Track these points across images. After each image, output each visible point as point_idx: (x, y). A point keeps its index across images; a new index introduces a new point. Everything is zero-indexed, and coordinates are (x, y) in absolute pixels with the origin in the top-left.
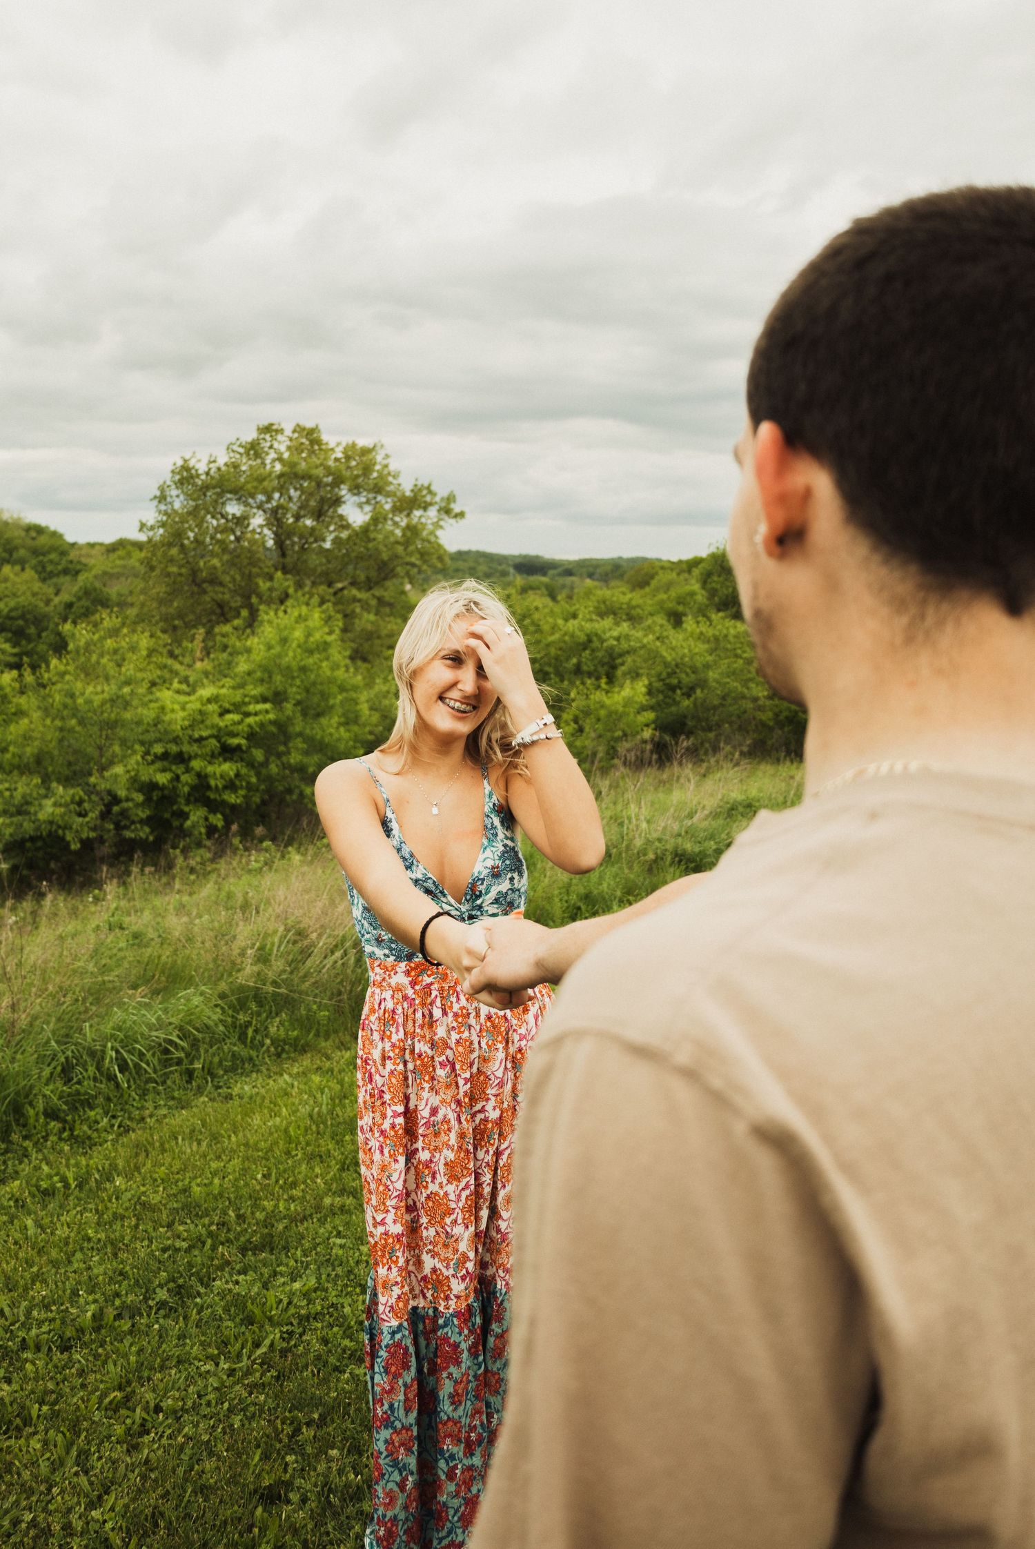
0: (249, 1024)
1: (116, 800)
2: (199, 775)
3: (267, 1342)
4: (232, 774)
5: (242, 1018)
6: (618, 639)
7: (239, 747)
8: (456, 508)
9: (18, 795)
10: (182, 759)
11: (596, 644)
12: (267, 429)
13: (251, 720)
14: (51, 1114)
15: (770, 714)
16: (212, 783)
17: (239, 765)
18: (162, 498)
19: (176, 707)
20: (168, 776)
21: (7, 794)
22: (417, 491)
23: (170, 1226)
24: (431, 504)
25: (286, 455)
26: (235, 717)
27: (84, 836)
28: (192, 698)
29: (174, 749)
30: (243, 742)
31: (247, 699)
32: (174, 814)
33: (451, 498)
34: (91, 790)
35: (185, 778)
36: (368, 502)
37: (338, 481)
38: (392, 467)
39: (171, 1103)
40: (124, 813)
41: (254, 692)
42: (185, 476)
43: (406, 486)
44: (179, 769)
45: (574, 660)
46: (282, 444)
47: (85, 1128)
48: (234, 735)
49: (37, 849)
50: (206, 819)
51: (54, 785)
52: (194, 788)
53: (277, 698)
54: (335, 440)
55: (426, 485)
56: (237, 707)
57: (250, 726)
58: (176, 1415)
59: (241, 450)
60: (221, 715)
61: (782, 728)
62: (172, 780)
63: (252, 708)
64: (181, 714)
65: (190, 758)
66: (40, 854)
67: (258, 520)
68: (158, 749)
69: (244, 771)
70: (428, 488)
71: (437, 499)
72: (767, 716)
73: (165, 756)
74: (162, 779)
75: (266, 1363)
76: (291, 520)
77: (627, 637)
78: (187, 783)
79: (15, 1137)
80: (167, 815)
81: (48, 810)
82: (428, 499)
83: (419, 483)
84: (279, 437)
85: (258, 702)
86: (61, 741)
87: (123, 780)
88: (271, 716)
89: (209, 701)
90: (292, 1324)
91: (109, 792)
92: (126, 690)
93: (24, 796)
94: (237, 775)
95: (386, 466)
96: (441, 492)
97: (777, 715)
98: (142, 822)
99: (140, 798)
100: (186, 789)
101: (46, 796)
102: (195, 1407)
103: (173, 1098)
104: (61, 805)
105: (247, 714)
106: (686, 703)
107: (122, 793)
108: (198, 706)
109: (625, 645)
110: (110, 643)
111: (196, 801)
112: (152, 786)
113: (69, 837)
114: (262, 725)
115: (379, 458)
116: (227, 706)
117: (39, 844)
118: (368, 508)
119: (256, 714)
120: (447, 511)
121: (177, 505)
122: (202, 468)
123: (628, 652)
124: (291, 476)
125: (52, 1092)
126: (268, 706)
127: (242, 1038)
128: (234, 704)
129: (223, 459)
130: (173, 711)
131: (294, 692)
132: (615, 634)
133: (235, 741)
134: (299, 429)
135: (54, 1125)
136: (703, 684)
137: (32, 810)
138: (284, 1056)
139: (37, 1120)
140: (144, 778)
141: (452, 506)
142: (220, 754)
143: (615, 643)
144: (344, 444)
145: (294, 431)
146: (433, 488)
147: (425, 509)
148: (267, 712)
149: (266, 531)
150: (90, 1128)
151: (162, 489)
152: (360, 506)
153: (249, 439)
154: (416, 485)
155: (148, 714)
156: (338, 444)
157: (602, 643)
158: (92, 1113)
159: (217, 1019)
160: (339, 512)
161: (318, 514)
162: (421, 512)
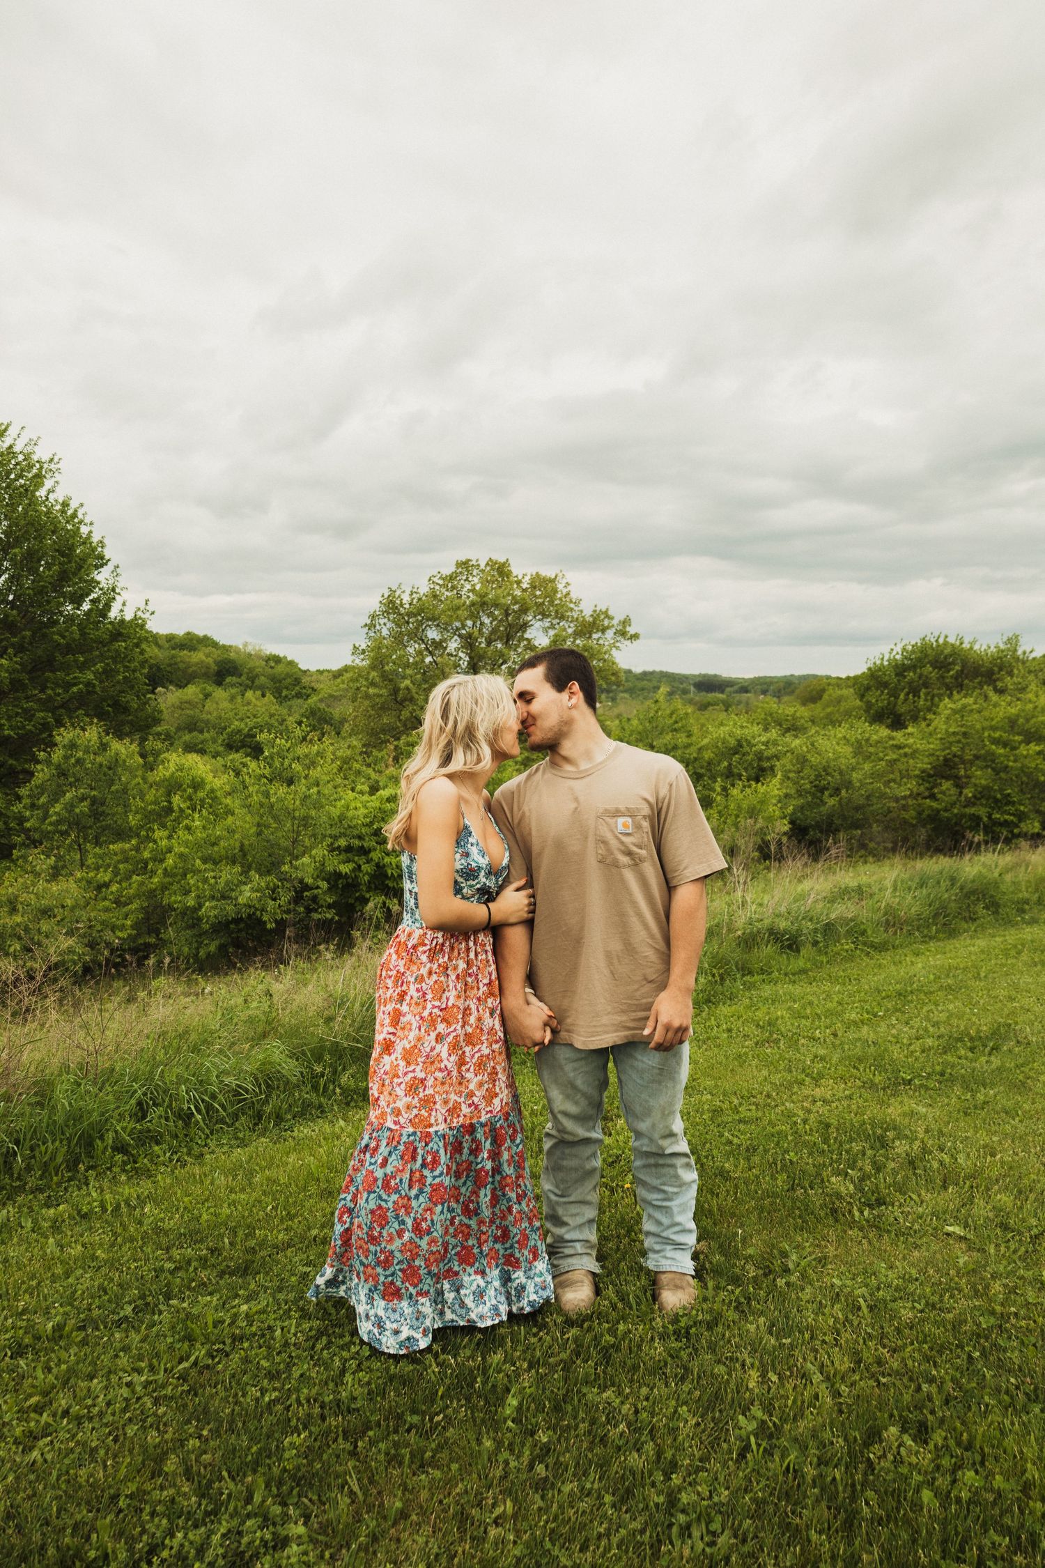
0: (322, 1075)
1: (307, 888)
2: (377, 865)
3: (193, 1358)
5: (318, 1069)
6: (766, 744)
8: (631, 630)
9: (222, 882)
10: (364, 851)
11: (747, 749)
12: (462, 564)
14: (121, 1148)
15: (913, 813)
16: (389, 872)
18: (370, 626)
19: (359, 805)
20: (351, 866)
21: (212, 881)
22: (597, 616)
23: (168, 1249)
24: (608, 628)
25: (478, 587)
27: (279, 917)
28: (373, 797)
29: (357, 843)
32: (357, 899)
33: (626, 622)
34: (284, 878)
35: (365, 868)
36: (552, 627)
37: (524, 610)
38: (574, 596)
39: (233, 1142)
40: (315, 899)
43: (587, 610)
44: (362, 860)
45: (726, 764)
46: (476, 577)
47: (146, 1161)
49: (240, 931)
50: (384, 903)
51: (252, 873)
52: (373, 877)
54: (523, 570)
55: (604, 610)
58: (79, 1420)
59: (441, 582)
61: (924, 826)
62: (353, 870)
64: (363, 811)
65: (370, 851)
66: (243, 934)
67: (453, 645)
68: (342, 842)
71: (615, 622)
72: (910, 815)
73: (349, 849)
74: (345, 869)
75: (183, 1377)
76: (483, 645)
77: (775, 743)
78: (367, 873)
79: (82, 1167)
80: (351, 901)
81: (246, 894)
82: (606, 623)
83: (599, 609)
84: (474, 571)
86: (259, 834)
87: (310, 870)
89: (388, 800)
90: (224, 1343)
91: (301, 881)
92: (314, 790)
93: (227, 883)
95: (568, 594)
96: (618, 617)
97: (920, 814)
98: (330, 906)
99: (324, 885)
100: (366, 878)
101: (245, 883)
102: (101, 1414)
103: (237, 1138)
104: (257, 891)
106: (832, 802)
107: (309, 881)
108: (378, 804)
109: (772, 751)
110: (302, 750)
111: (376, 888)
112: (338, 875)
113: (265, 918)
115: (560, 587)
117: (242, 925)
118: (552, 633)
120: (623, 634)
121: (385, 632)
122: (406, 598)
123: (777, 756)
124: (482, 604)
125: (123, 1128)
127: (315, 1088)
129: (424, 589)
130: (356, 808)
132: (763, 739)
134: (491, 563)
135: (119, 1157)
136: (848, 785)
137: (233, 894)
138: (353, 1104)
139: (103, 1153)
140: (329, 868)
141: (628, 629)
143: (764, 747)
144: (530, 575)
145: (487, 564)
146: (610, 613)
147: (603, 631)
149: (461, 654)
150: (151, 1161)
151: (373, 617)
152: (545, 630)
153: (449, 573)
154: (595, 611)
155: (335, 812)
156: (524, 575)
157: (752, 747)
158: (156, 1148)
159: (290, 1068)
160: (526, 636)
161: (507, 639)
162: (600, 634)
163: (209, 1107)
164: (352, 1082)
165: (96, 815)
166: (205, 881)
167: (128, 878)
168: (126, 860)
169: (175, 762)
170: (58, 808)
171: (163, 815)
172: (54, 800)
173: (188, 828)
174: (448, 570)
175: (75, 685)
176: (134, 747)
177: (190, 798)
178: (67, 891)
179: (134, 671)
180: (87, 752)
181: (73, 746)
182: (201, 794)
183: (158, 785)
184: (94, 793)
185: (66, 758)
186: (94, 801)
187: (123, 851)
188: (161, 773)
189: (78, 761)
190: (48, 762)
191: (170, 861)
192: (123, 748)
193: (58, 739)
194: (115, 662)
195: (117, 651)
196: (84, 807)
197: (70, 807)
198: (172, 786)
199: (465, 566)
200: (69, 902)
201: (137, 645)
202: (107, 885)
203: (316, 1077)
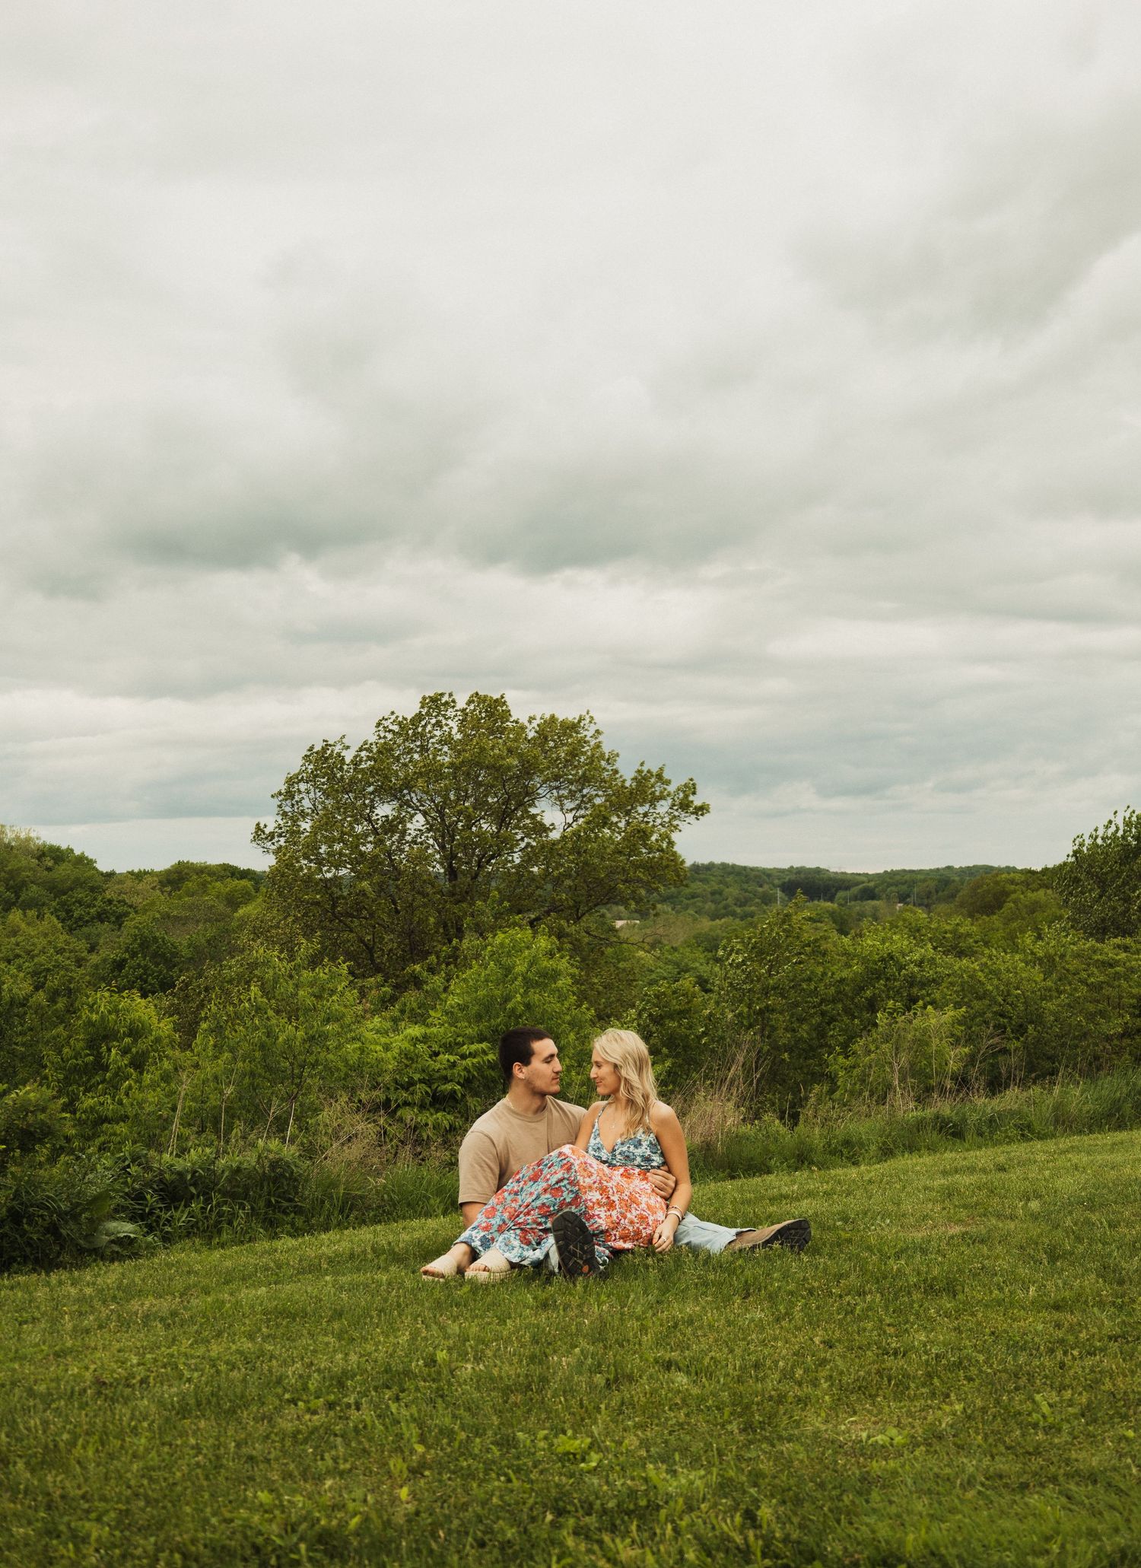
6: (920, 964)
8: (697, 801)
12: (435, 700)
13: (469, 1062)
18: (288, 795)
22: (643, 779)
24: (662, 798)
25: (458, 736)
30: (460, 1089)
31: (460, 1039)
33: (690, 788)
36: (570, 796)
38: (606, 749)
41: (469, 1031)
43: (627, 773)
46: (452, 721)
48: (445, 1080)
55: (655, 771)
56: (449, 1048)
57: (466, 1069)
59: (396, 728)
60: (432, 1056)
63: (466, 1048)
64: (386, 1055)
67: (415, 827)
70: (659, 777)
71: (672, 788)
76: (461, 827)
82: (658, 789)
83: (645, 769)
84: (450, 712)
85: (473, 1042)
88: (490, 1058)
89: (418, 1041)
95: (598, 746)
96: (677, 780)
105: (462, 1056)
108: (405, 1046)
109: (930, 973)
114: (479, 1068)
115: (588, 736)
116: (438, 1046)
118: (571, 805)
119: (472, 1055)
120: (685, 805)
121: (307, 805)
123: (934, 980)
126: (484, 1045)
128: (446, 1045)
130: (376, 1052)
132: (916, 957)
134: (477, 698)
136: (1038, 1019)
141: (691, 798)
142: (430, 1103)
143: (916, 969)
144: (538, 721)
145: (469, 703)
146: (666, 776)
147: (654, 801)
148: (484, 1052)
149: (431, 841)
151: (290, 781)
152: (560, 802)
154: (639, 772)
156: (531, 719)
157: (900, 971)
160: (533, 811)
161: (503, 817)
162: (646, 808)
199: (434, 703)
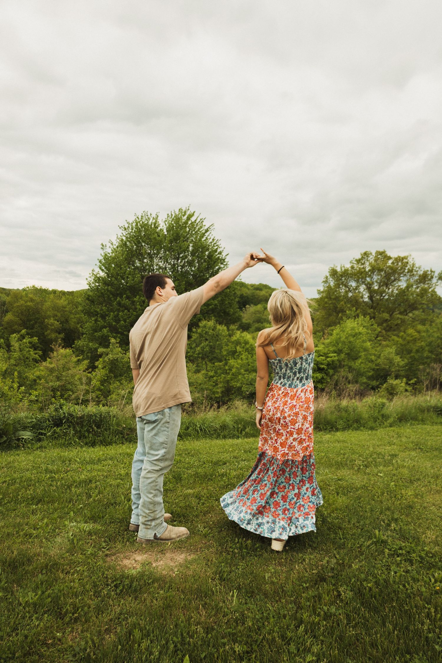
4: (320, 378)
7: (323, 369)
12: (365, 253)
13: (328, 359)
17: (323, 375)
18: (326, 282)
22: (426, 272)
25: (373, 263)
26: (323, 358)
30: (325, 367)
31: (329, 352)
38: (417, 265)
41: (331, 349)
42: (334, 273)
46: (371, 259)
48: (322, 364)
53: (339, 352)
54: (392, 255)
57: (328, 361)
60: (319, 357)
63: (330, 355)
69: (325, 377)
76: (376, 288)
82: (432, 275)
85: (333, 353)
88: (336, 358)
94: (323, 378)
95: (414, 264)
105: (328, 357)
114: (333, 361)
115: (410, 260)
116: (322, 354)
118: (407, 283)
119: (331, 357)
121: (332, 284)
122: (339, 269)
124: (375, 270)
126: (335, 354)
128: (324, 353)
129: (347, 266)
131: (346, 350)
133: (322, 366)
134: (378, 252)
142: (317, 371)
145: (376, 253)
147: (431, 279)
148: (335, 357)
149: (365, 292)
151: (327, 277)
153: (358, 259)
154: (425, 270)
159: (231, 424)
161: (387, 285)
163: (205, 430)
164: (249, 431)
165: (212, 352)
166: (245, 378)
167: (220, 375)
168: (220, 369)
169: (238, 335)
170: (199, 348)
171: (233, 354)
172: (197, 346)
173: (242, 359)
174: (359, 257)
175: (211, 305)
176: (225, 328)
177: (243, 348)
178: (199, 377)
179: (232, 300)
180: (209, 329)
181: (205, 327)
182: (248, 346)
183: (233, 343)
184: (211, 344)
185: (202, 331)
186: (211, 347)
187: (219, 365)
188: (234, 338)
189: (206, 332)
190: (196, 332)
191: (234, 370)
192: (222, 328)
193: (200, 324)
194: (225, 297)
195: (226, 293)
196: (207, 349)
197: (203, 348)
198: (238, 343)
199: (366, 254)
200: (199, 382)
201: (234, 291)
202: (212, 377)
203: (238, 428)
